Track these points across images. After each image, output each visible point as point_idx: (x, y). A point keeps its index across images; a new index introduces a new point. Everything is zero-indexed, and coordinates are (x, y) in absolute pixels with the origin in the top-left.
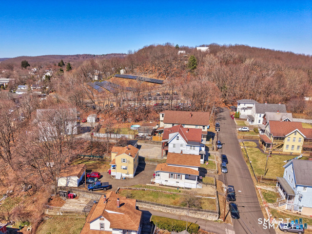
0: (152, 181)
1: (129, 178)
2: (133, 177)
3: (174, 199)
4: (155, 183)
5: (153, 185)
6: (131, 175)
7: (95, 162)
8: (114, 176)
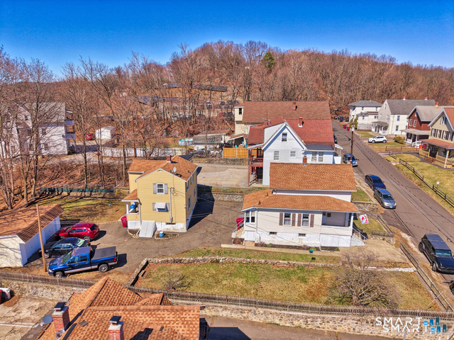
0: (234, 235)
1: (174, 235)
2: (185, 231)
3: (304, 280)
4: (242, 240)
5: (238, 246)
6: (181, 226)
7: (95, 202)
8: (135, 232)
